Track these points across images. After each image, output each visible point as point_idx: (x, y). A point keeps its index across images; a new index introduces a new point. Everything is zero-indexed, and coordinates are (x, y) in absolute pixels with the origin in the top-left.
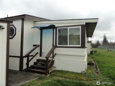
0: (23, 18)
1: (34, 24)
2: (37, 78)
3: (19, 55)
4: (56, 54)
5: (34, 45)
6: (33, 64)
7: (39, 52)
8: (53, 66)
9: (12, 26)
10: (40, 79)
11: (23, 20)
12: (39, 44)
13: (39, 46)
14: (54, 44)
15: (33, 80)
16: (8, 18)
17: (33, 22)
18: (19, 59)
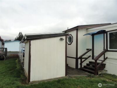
0: (77, 28)
1: (87, 31)
2: (86, 75)
3: (75, 57)
4: (107, 58)
5: (87, 49)
6: (86, 65)
7: (91, 55)
8: (105, 69)
9: (71, 36)
10: (89, 77)
11: (77, 30)
12: (91, 48)
13: (91, 50)
14: (105, 48)
15: (83, 76)
16: (68, 30)
17: (86, 30)
18: (75, 60)
